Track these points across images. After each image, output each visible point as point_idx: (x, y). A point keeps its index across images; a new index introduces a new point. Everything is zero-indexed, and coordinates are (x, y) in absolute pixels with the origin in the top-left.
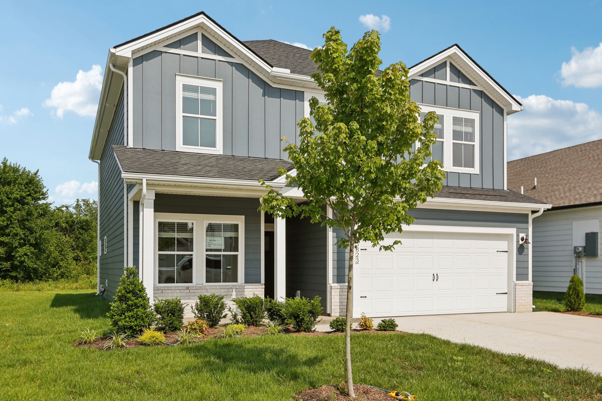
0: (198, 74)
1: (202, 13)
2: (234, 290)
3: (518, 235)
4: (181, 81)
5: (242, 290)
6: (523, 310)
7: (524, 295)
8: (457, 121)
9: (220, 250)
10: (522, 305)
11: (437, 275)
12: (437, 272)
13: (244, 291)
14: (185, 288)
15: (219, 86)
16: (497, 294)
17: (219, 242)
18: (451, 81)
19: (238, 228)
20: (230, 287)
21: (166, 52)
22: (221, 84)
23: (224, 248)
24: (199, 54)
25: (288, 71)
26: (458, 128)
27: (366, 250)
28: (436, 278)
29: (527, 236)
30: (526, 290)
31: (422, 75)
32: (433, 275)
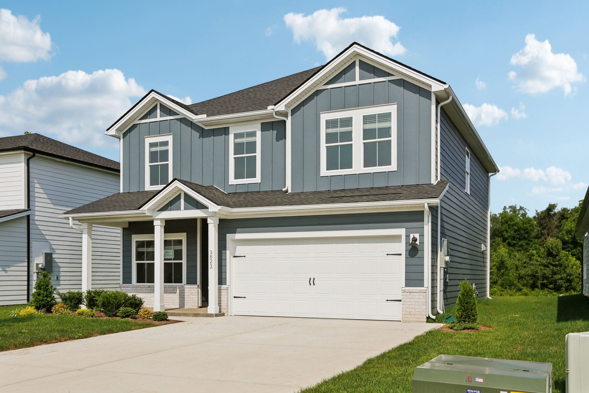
0: (160, 133)
1: (152, 91)
2: (178, 289)
3: (407, 236)
4: (148, 141)
5: (183, 289)
6: (412, 320)
7: (414, 303)
8: (367, 119)
9: (171, 259)
10: (410, 314)
11: (314, 279)
12: (314, 277)
13: (184, 290)
14: (148, 287)
15: (169, 138)
16: (387, 300)
17: (171, 254)
18: (360, 80)
19: (182, 242)
20: (175, 286)
21: (140, 124)
22: (171, 137)
23: (173, 258)
24: (159, 119)
25: (205, 116)
26: (369, 126)
27: (245, 256)
28: (312, 282)
29: (422, 236)
30: (417, 297)
31: (327, 83)
32: (310, 279)
